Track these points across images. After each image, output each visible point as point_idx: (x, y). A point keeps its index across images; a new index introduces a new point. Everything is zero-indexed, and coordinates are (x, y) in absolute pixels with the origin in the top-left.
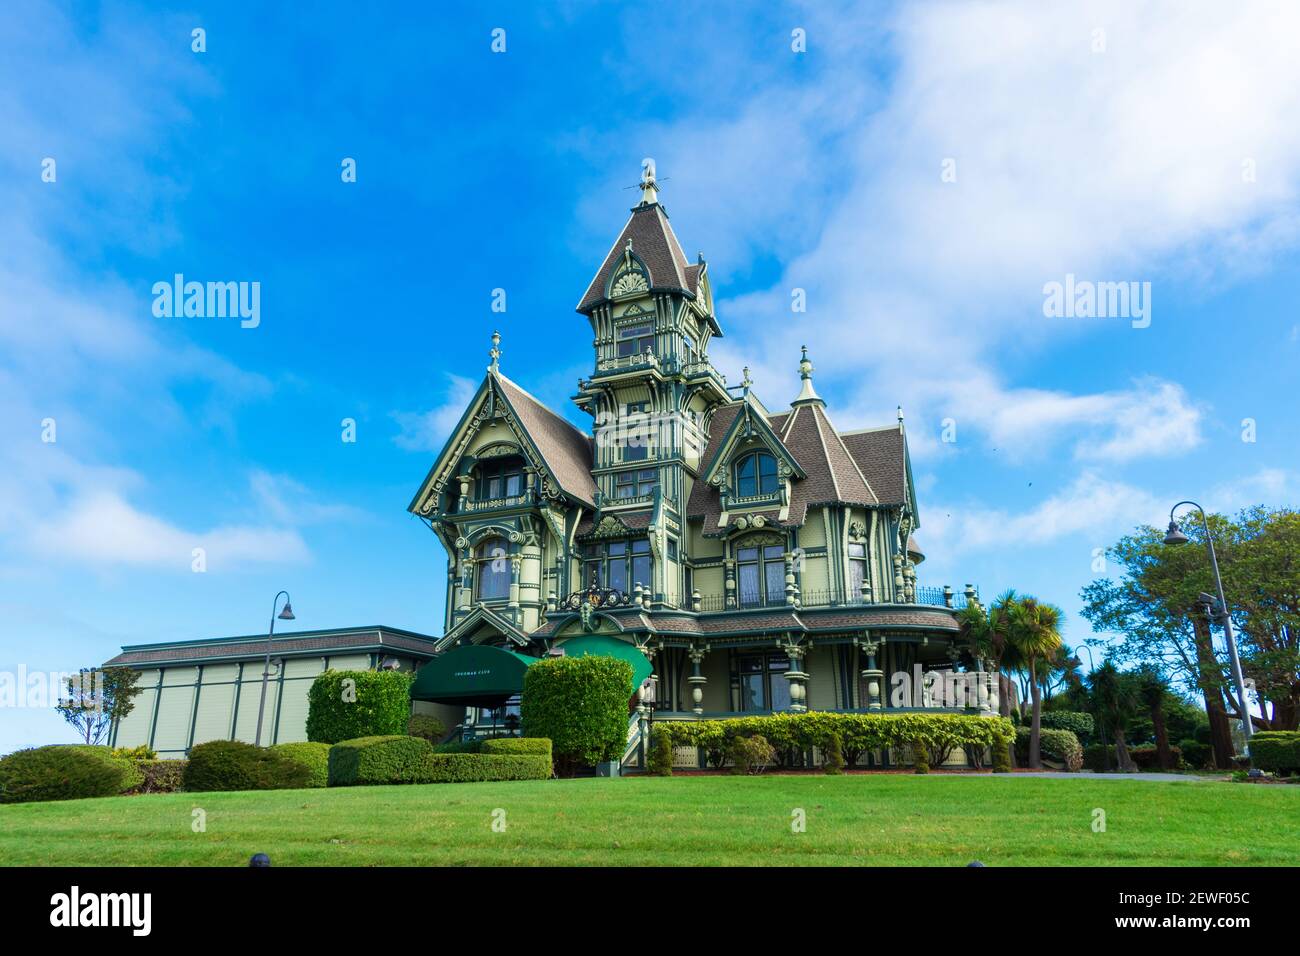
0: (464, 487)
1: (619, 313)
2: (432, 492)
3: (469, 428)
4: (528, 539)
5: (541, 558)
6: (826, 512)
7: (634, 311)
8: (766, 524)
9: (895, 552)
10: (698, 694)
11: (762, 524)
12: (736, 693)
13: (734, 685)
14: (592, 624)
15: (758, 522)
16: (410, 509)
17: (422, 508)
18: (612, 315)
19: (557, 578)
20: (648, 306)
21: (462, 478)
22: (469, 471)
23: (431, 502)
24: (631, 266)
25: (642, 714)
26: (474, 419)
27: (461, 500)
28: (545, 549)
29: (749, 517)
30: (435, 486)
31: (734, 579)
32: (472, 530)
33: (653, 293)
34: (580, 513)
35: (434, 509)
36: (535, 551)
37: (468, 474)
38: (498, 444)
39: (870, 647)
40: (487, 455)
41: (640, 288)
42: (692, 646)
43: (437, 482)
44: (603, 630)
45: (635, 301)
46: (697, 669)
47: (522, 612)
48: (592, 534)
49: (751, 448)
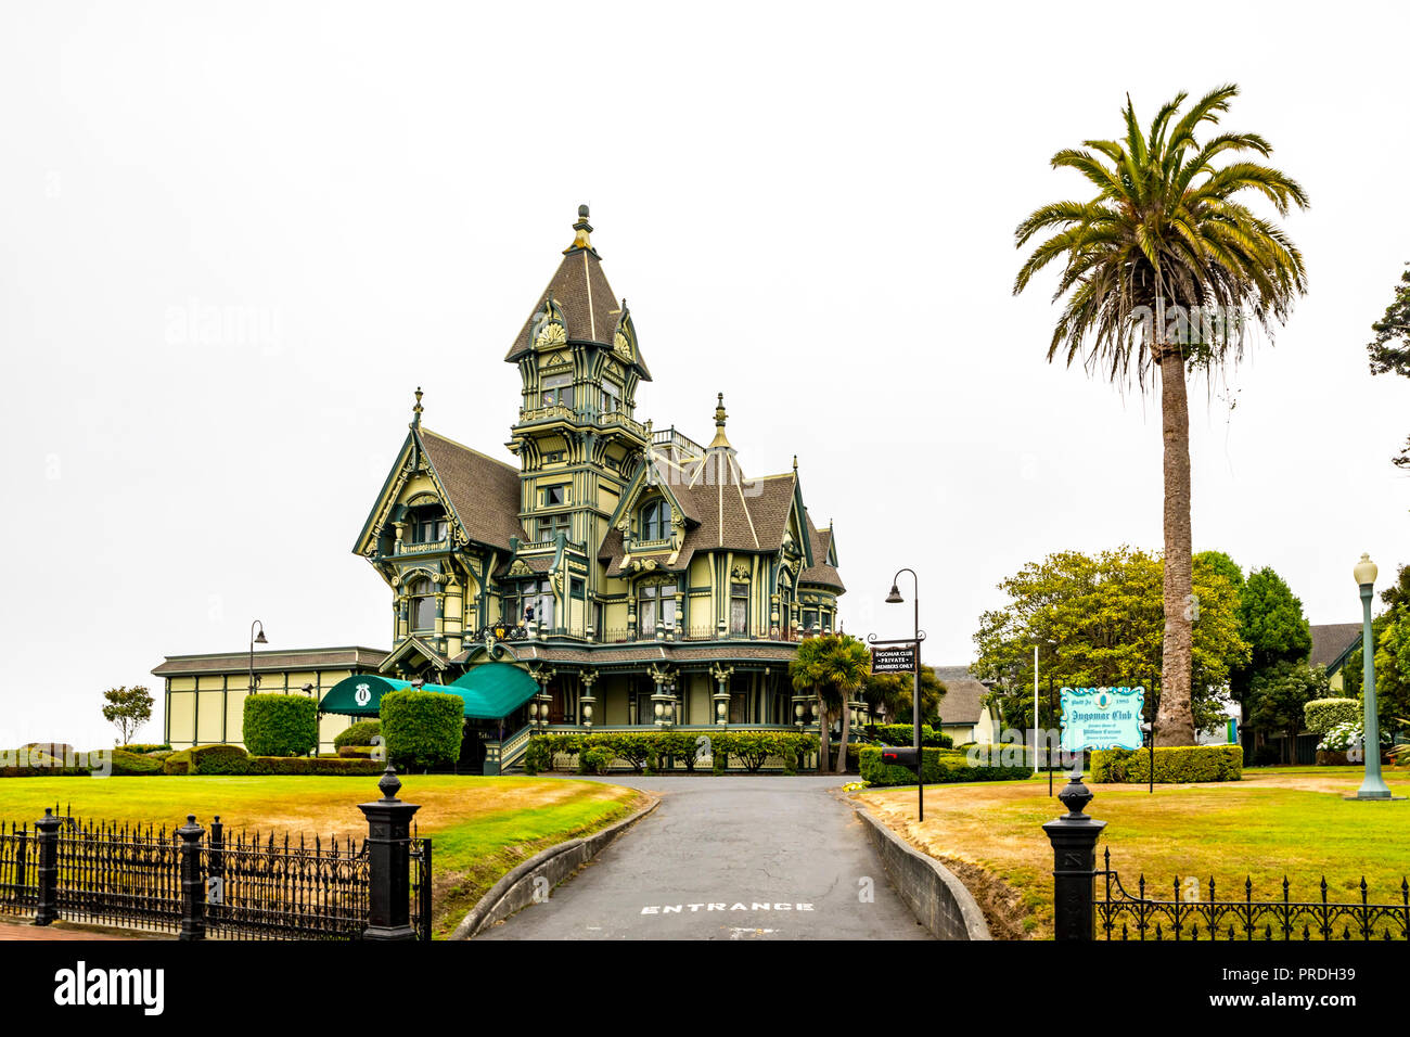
0: (399, 532)
1: (543, 363)
2: (372, 537)
3: (399, 479)
4: (449, 579)
5: (463, 596)
6: (711, 556)
7: (556, 361)
8: (657, 566)
9: (771, 592)
10: (588, 711)
11: (653, 567)
12: (633, 708)
13: (632, 703)
14: (497, 655)
15: (649, 565)
16: (355, 551)
17: (364, 549)
18: (537, 366)
19: (476, 613)
20: (568, 357)
21: (397, 524)
22: (403, 517)
23: (371, 545)
24: (552, 316)
25: (533, 726)
26: (403, 471)
27: (396, 543)
28: (466, 587)
29: (643, 561)
30: (373, 531)
31: (635, 614)
32: (405, 570)
33: (570, 344)
34: (495, 556)
35: (374, 551)
36: (457, 589)
37: (401, 520)
38: (425, 494)
39: (721, 676)
40: (415, 503)
41: (559, 339)
42: (582, 672)
43: (375, 527)
44: (505, 659)
45: (558, 351)
46: (588, 690)
47: (446, 642)
48: (506, 574)
49: (651, 497)
